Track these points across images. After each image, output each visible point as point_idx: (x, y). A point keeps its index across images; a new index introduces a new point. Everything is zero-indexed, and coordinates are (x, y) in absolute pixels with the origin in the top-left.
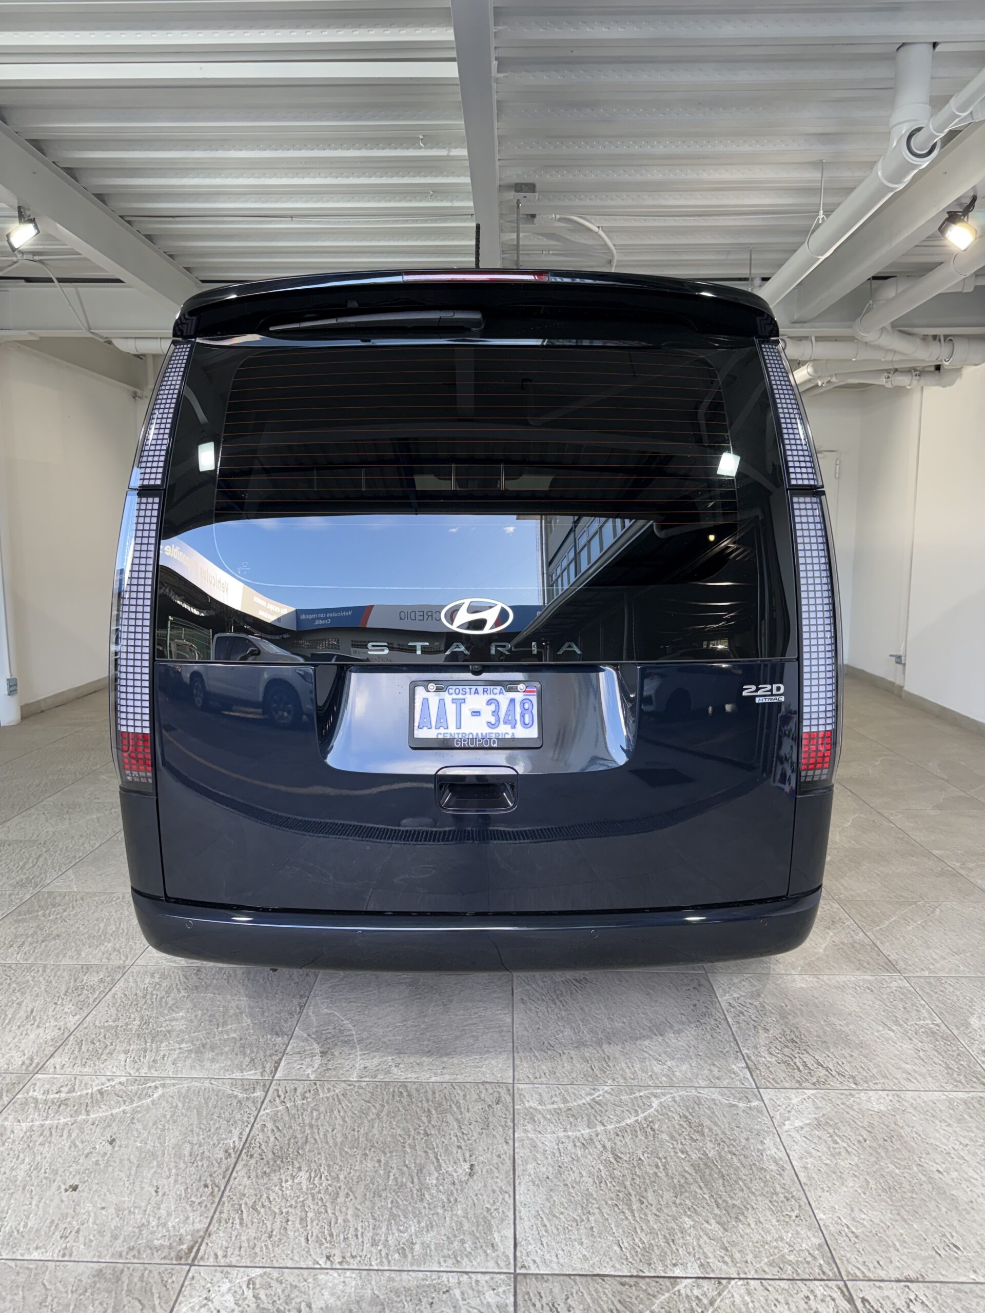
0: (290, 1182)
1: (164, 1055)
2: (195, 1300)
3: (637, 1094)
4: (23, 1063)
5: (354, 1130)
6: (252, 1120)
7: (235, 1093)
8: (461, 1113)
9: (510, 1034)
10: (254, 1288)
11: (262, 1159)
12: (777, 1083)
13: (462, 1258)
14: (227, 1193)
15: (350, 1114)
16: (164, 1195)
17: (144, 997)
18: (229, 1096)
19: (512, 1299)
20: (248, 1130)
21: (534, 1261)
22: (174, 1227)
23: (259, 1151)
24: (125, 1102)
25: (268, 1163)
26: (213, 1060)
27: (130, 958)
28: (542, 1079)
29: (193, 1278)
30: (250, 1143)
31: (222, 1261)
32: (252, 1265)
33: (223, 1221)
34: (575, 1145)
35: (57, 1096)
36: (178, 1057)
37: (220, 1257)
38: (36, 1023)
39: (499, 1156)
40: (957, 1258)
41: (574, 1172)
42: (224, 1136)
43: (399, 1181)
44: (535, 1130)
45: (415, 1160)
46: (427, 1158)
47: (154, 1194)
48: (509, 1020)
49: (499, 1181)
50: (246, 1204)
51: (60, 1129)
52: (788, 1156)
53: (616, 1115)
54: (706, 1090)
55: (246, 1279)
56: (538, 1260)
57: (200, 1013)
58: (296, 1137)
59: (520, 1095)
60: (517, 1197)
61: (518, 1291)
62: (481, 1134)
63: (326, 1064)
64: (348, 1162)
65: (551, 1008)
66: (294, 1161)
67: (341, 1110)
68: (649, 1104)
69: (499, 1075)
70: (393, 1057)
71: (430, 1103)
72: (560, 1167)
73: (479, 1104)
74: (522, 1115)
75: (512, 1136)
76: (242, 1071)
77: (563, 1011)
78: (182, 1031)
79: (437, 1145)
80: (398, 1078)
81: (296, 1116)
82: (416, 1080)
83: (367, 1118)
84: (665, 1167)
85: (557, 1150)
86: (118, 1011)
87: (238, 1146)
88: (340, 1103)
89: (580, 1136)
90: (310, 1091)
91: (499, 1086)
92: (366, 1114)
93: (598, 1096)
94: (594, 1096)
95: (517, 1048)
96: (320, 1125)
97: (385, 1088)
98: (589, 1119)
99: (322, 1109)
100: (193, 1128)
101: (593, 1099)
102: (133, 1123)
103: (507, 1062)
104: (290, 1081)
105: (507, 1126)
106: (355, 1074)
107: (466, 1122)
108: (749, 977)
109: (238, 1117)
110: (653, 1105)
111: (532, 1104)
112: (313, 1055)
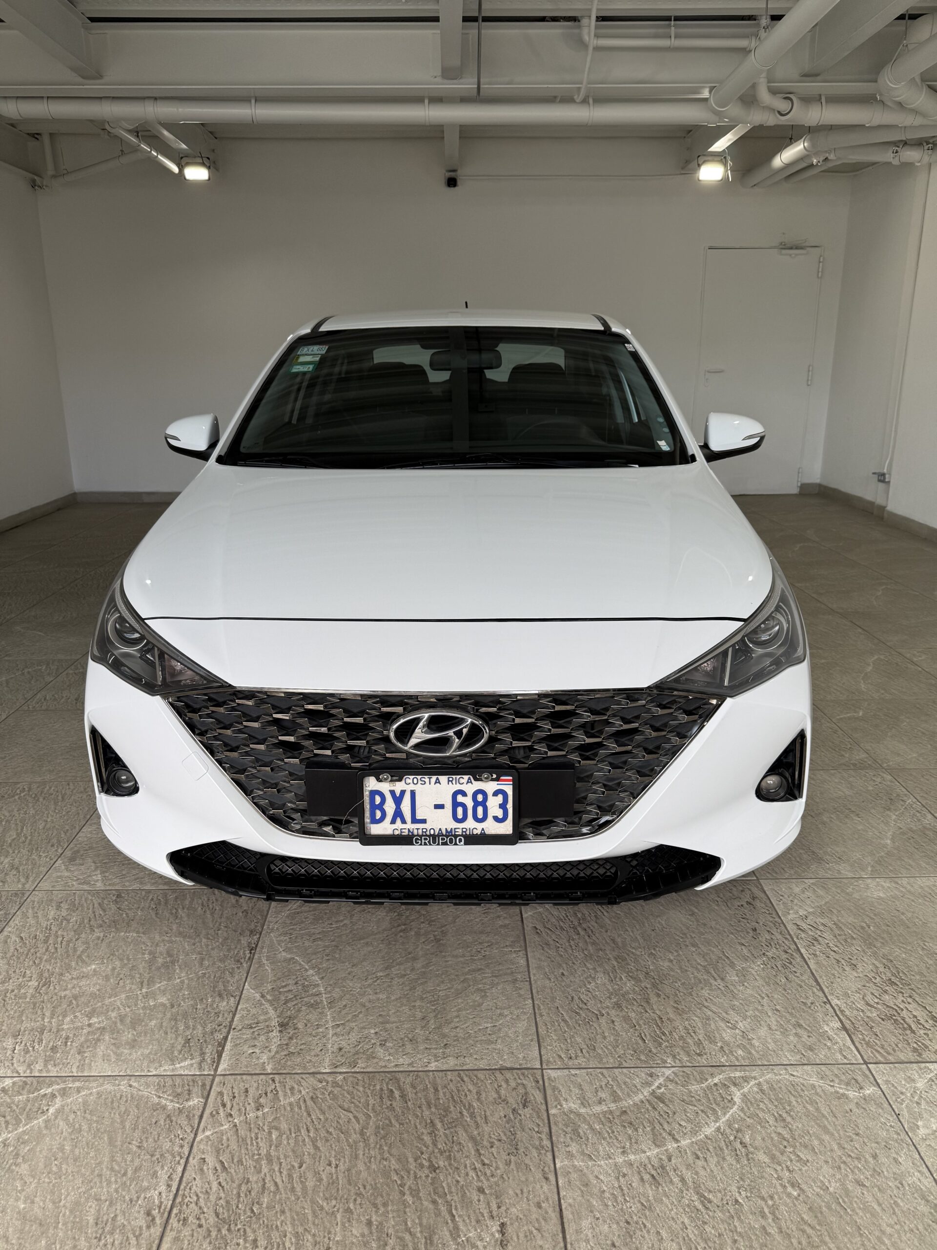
1: (67, 1038)
3: (710, 1082)
5: (330, 1165)
6: (186, 1150)
7: (164, 1102)
8: (477, 1126)
9: (527, 983)
11: (200, 1226)
15: (323, 1134)
17: (46, 941)
18: (155, 1108)
20: (180, 1169)
23: (196, 1210)
24: (7, 1123)
25: (209, 1233)
26: (133, 1044)
27: (31, 879)
28: (579, 1060)
30: (184, 1196)
34: (642, 1179)
36: (87, 1041)
39: (539, 1206)
41: (648, 1232)
42: (145, 1184)
44: (583, 1153)
45: (420, 1218)
46: (438, 1214)
48: (523, 962)
53: (689, 1120)
54: (799, 1068)
57: (118, 963)
58: (248, 1181)
59: (554, 1089)
62: (508, 1163)
63: (287, 1045)
64: (325, 1227)
65: (573, 940)
66: (246, 1227)
67: (311, 1128)
68: (729, 1098)
69: (521, 1056)
70: (377, 1030)
71: (433, 1110)
72: (628, 1223)
73: (500, 1107)
74: (561, 1126)
75: (552, 1166)
76: (173, 1061)
77: (589, 945)
78: (93, 995)
79: (449, 1187)
80: (385, 1067)
81: (249, 1142)
82: (411, 1069)
83: (347, 1140)
84: (773, 1213)
85: (619, 1190)
86: (9, 964)
87: (165, 1202)
88: (309, 1115)
89: (647, 1161)
90: (266, 1094)
91: (523, 1074)
92: (346, 1133)
93: (659, 1088)
94: (653, 1088)
95: (539, 1008)
96: (282, 1156)
97: (370, 1085)
98: (653, 1129)
99: (284, 1126)
100: (102, 1169)
101: (653, 1093)
102: (16, 1165)
103: (530, 1032)
104: (239, 1077)
105: (543, 1147)
106: (327, 1060)
107: (485, 1143)
108: (812, 883)
109: (167, 1145)
110: (736, 1099)
111: (572, 1106)
112: (269, 1029)
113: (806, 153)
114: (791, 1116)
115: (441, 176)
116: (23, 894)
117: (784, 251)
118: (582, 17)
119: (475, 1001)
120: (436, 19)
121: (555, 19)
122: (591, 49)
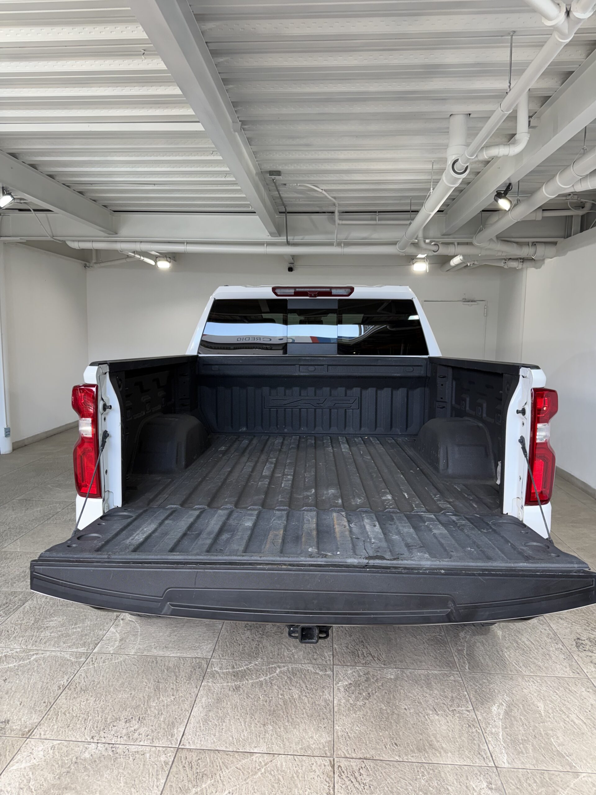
0: (85, 702)
1: (42, 639)
2: (25, 753)
3: (271, 666)
5: (123, 679)
6: (76, 672)
7: (71, 659)
8: (179, 672)
9: (219, 633)
10: (54, 749)
11: (75, 691)
12: (344, 662)
13: (156, 740)
14: (54, 706)
15: (124, 671)
16: (23, 706)
17: (39, 609)
18: (68, 660)
19: (173, 759)
20: (72, 677)
21: (189, 743)
22: (24, 721)
23: (75, 687)
24: (16, 661)
25: (77, 693)
26: (65, 642)
28: (226, 657)
29: (27, 744)
30: (72, 683)
31: (43, 737)
32: (56, 739)
33: (48, 719)
34: (230, 690)
36: (48, 640)
37: (42, 735)
39: (190, 694)
40: (394, 750)
42: (60, 679)
43: (138, 703)
44: (213, 682)
45: (148, 694)
46: (155, 693)
47: (19, 705)
48: (220, 627)
49: (186, 705)
50: (61, 711)
52: (333, 699)
53: (256, 676)
54: (307, 665)
55: (51, 745)
56: (191, 742)
57: (65, 618)
58: (94, 681)
59: (212, 664)
60: (192, 713)
61: (177, 755)
62: (185, 683)
63: (120, 646)
64: (116, 694)
66: (90, 692)
67: (121, 669)
68: (275, 671)
69: (205, 654)
70: (155, 644)
71: (166, 667)
74: (209, 674)
75: (200, 684)
76: (77, 648)
78: (54, 627)
79: (162, 687)
80: (154, 654)
81: (98, 671)
82: (162, 655)
83: (132, 673)
84: (270, 702)
85: (220, 692)
86: (24, 615)
87: (65, 684)
88: (121, 665)
89: (234, 685)
90: (108, 659)
91: (203, 660)
92: (132, 671)
93: (251, 666)
94: (249, 666)
95: (219, 641)
96: (108, 676)
97: (146, 659)
98: (242, 677)
99: (111, 668)
100: (46, 675)
101: (247, 668)
102: (18, 672)
103: (211, 648)
104: (100, 654)
105: (200, 679)
106: (133, 651)
107: (180, 677)
109: (70, 670)
110: (277, 671)
111: (216, 669)
112: (116, 641)
115: (286, 266)
117: (465, 303)
119: (196, 637)
121: (323, 213)
122: (337, 224)
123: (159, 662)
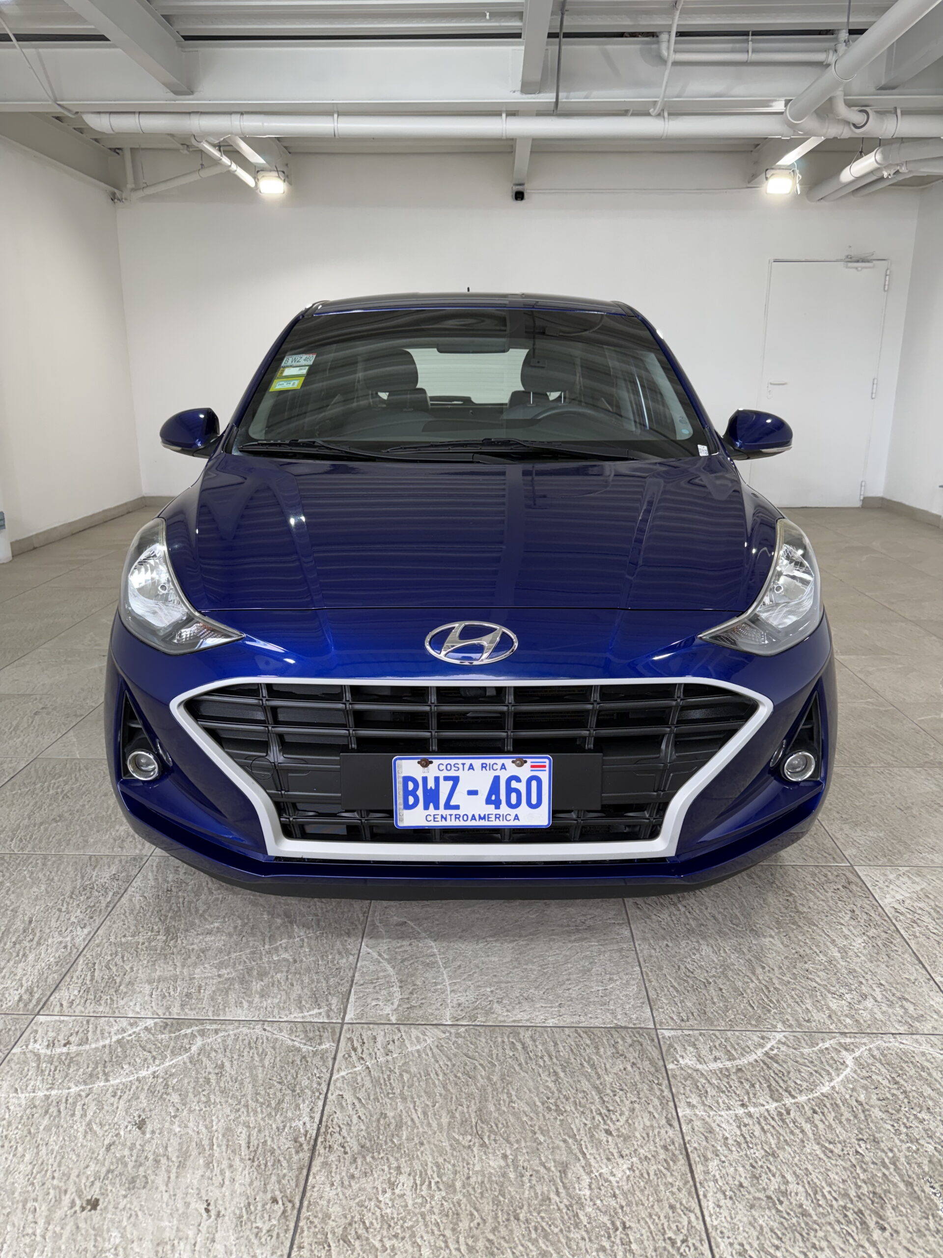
0: (389, 1192)
1: (200, 987)
3: (822, 1046)
4: (20, 999)
5: (461, 1105)
6: (324, 1087)
7: (296, 1043)
8: (599, 1077)
9: (634, 952)
11: (346, 1153)
14: (305, 1213)
15: (452, 1078)
16: (218, 1215)
18: (289, 1049)
20: (321, 1103)
23: (341, 1140)
24: (154, 1058)
25: (354, 1159)
26: (263, 995)
28: (690, 1022)
30: (327, 1127)
34: (763, 1129)
35: (65, 1050)
36: (218, 989)
38: (36, 939)
39: (665, 1148)
41: (774, 1176)
42: (290, 1114)
43: (538, 1191)
44: (704, 1104)
45: (552, 1154)
46: (570, 1152)
47: (205, 1215)
48: (627, 933)
49: (674, 1190)
50: (333, 1232)
51: (71, 1103)
53: (803, 1079)
54: (908, 1037)
57: (239, 922)
58: (386, 1116)
59: (669, 1046)
62: (632, 1111)
63: (408, 999)
64: (464, 1159)
65: (674, 915)
66: (389, 1156)
67: (439, 1072)
68: (841, 1061)
69: (634, 1017)
70: (492, 989)
71: (555, 1060)
72: (753, 1167)
73: (618, 1061)
74: (679, 1079)
75: (674, 1114)
76: (301, 1009)
77: (691, 920)
78: (219, 950)
79: (579, 1130)
80: (504, 1021)
81: (382, 1081)
82: (529, 1024)
83: (475, 1084)
84: (894, 1164)
85: (741, 1138)
87: (310, 1131)
88: (437, 1061)
89: (766, 1114)
90: (393, 1041)
91: (638, 1033)
92: (473, 1078)
93: (772, 1049)
94: (766, 1049)
95: (647, 974)
96: (415, 1096)
97: (491, 1037)
98: (769, 1086)
99: (413, 1069)
100: (247, 1101)
101: (766, 1054)
102: (167, 1094)
103: (640, 996)
104: (366, 1026)
105: (664, 1097)
106: (448, 1014)
107: (608, 1091)
108: (908, 871)
109: (306, 1082)
110: (848, 1062)
111: (687, 1061)
112: (390, 985)
113: (877, 166)
114: (904, 1080)
115: (509, 190)
116: (142, 859)
117: (850, 264)
118: (661, 32)
119: (583, 966)
120: (518, 36)
121: (633, 35)
122: (669, 64)
123: (529, 1042)
